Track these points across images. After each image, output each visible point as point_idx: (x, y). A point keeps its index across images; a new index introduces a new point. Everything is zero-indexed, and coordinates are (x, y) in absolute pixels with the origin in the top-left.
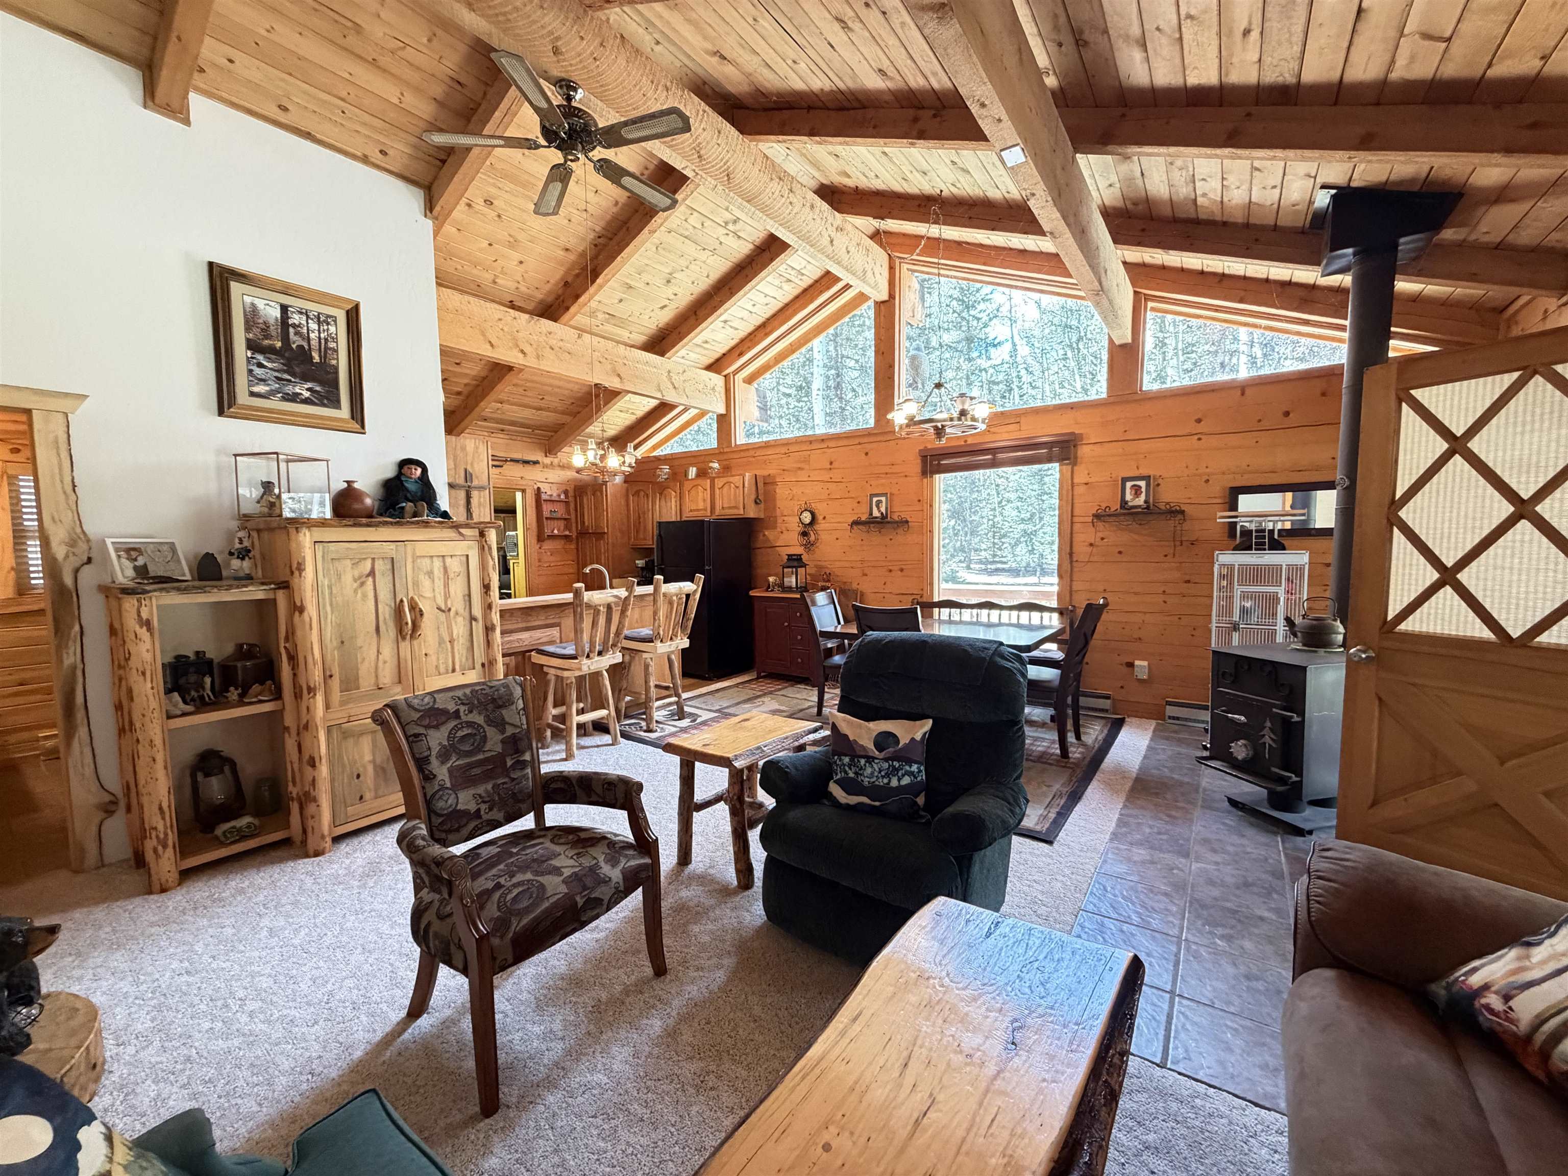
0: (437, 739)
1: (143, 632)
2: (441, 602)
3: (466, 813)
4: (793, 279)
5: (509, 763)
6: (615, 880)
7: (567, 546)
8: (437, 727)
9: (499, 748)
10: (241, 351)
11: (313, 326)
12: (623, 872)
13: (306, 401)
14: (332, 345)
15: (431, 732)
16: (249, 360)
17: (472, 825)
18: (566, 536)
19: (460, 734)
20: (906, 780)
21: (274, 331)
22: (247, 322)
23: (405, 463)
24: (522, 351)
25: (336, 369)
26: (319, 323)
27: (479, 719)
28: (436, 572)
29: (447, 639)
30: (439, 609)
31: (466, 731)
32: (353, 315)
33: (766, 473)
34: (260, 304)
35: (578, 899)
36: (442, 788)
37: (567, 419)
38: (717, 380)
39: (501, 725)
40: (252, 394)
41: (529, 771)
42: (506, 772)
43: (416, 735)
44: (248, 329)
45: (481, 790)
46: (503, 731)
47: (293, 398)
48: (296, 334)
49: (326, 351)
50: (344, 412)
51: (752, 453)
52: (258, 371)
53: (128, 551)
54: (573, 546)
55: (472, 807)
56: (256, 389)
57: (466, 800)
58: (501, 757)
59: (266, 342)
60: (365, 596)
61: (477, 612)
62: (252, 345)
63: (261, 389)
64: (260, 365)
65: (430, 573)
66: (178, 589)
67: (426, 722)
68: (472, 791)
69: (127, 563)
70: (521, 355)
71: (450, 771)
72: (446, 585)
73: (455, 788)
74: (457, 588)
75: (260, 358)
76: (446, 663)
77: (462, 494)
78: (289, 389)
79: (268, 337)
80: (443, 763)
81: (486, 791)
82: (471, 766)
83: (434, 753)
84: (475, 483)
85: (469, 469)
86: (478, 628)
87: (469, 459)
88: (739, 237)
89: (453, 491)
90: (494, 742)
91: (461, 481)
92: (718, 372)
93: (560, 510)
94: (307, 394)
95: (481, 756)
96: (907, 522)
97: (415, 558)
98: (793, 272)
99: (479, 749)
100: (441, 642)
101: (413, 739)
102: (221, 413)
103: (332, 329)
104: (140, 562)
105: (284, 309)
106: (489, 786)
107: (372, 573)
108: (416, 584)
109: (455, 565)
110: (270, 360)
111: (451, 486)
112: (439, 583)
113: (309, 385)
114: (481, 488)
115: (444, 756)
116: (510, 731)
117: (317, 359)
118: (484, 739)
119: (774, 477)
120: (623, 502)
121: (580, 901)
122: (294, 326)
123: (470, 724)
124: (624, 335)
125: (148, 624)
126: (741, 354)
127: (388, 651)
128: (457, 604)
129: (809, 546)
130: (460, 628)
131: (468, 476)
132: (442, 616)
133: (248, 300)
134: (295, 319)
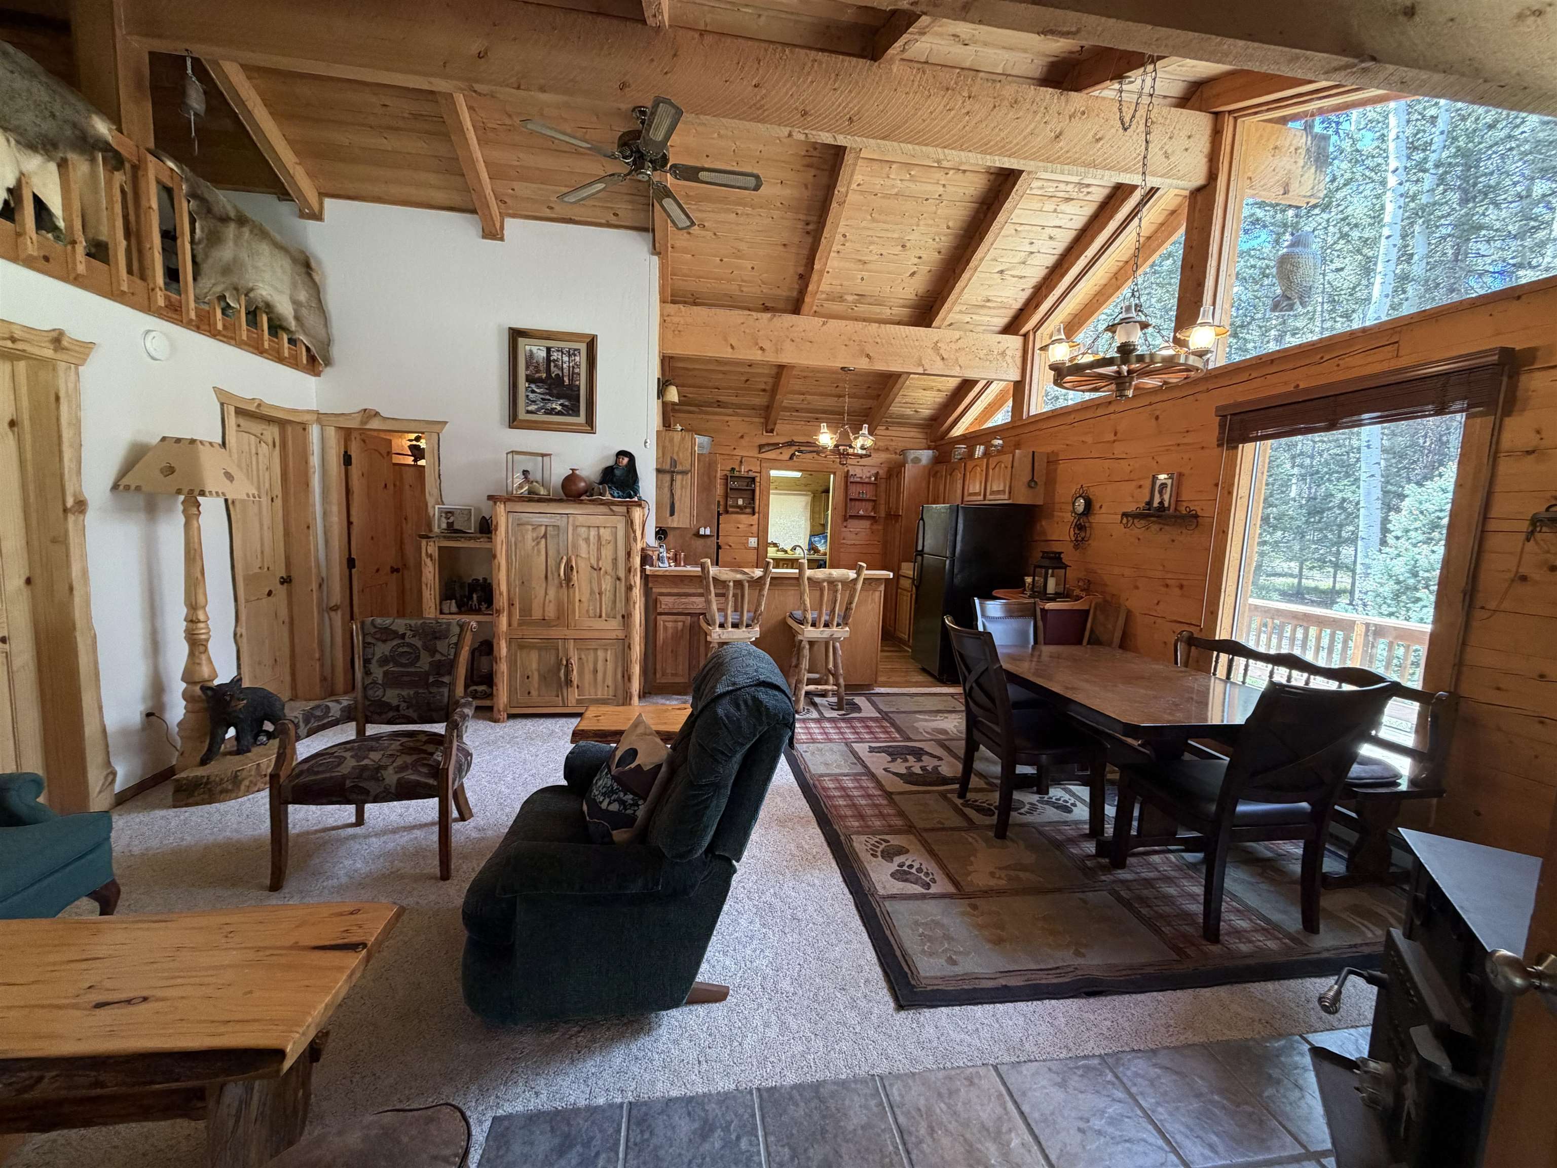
0: (382, 649)
1: (428, 561)
2: (594, 562)
3: (388, 704)
4: (1074, 195)
5: (431, 680)
6: (387, 781)
7: (875, 527)
8: (384, 641)
9: (426, 667)
10: (522, 383)
11: (566, 359)
12: (399, 779)
13: (559, 413)
14: (577, 370)
15: (380, 643)
16: (527, 388)
17: (391, 714)
18: (874, 517)
19: (401, 650)
20: (615, 807)
21: (542, 367)
22: (527, 363)
23: (622, 454)
24: (762, 349)
25: (579, 387)
26: (569, 356)
27: (419, 644)
28: (591, 538)
29: (597, 591)
30: (592, 567)
31: (405, 649)
32: (591, 344)
33: (1049, 449)
34: (534, 349)
35: (348, 782)
36: (374, 682)
37: (869, 403)
38: (1014, 342)
39: (433, 651)
40: (528, 412)
41: (445, 691)
42: (427, 685)
43: (369, 643)
44: (527, 368)
45: (405, 693)
46: (433, 656)
47: (551, 412)
48: (556, 366)
49: (573, 375)
50: (582, 419)
51: (1039, 426)
52: (532, 396)
53: (447, 513)
54: (880, 527)
55: (395, 702)
56: (530, 408)
57: (392, 696)
58: (427, 674)
59: (537, 375)
60: (539, 551)
61: (622, 574)
62: (529, 379)
63: (532, 408)
64: (533, 392)
65: (587, 540)
66: (465, 538)
67: (378, 636)
68: (397, 692)
69: (444, 520)
70: (760, 352)
71: (386, 674)
72: (599, 549)
73: (385, 686)
74: (607, 553)
75: (533, 386)
76: (595, 609)
77: (667, 477)
78: (549, 406)
79: (538, 371)
80: (381, 666)
81: (409, 695)
82: (403, 674)
83: (376, 658)
84: (679, 468)
85: (675, 457)
86: (622, 587)
87: (676, 449)
88: (964, 171)
89: (660, 476)
90: (425, 663)
91: (667, 467)
92: (1016, 333)
93: (868, 493)
94: (559, 408)
95: (412, 670)
96: (1196, 516)
97: (576, 527)
98: (1070, 188)
99: (412, 664)
100: (592, 592)
101: (366, 645)
102: (510, 427)
103: (577, 359)
104: (451, 520)
105: (549, 350)
106: (412, 692)
107: (545, 536)
108: (575, 546)
109: (606, 534)
110: (539, 387)
111: (658, 471)
112: (593, 547)
113: (561, 401)
114: (684, 473)
115: (384, 661)
116: (438, 657)
117: (567, 382)
118: (418, 658)
119: (1057, 454)
120: (924, 485)
121: (348, 783)
122: (554, 361)
123: (410, 645)
124: (886, 312)
125: (431, 556)
126: (1037, 306)
127: (552, 593)
128: (606, 564)
129: (1079, 543)
130: (607, 584)
131: (674, 463)
132: (595, 574)
133: (528, 348)
134: (555, 356)
